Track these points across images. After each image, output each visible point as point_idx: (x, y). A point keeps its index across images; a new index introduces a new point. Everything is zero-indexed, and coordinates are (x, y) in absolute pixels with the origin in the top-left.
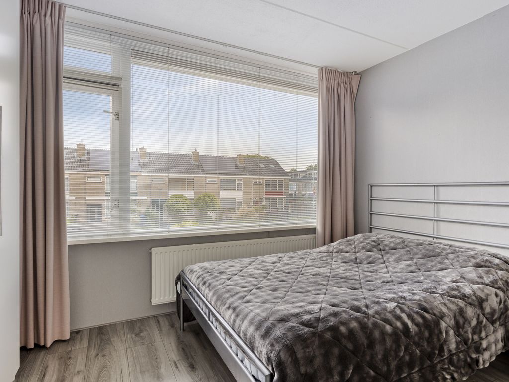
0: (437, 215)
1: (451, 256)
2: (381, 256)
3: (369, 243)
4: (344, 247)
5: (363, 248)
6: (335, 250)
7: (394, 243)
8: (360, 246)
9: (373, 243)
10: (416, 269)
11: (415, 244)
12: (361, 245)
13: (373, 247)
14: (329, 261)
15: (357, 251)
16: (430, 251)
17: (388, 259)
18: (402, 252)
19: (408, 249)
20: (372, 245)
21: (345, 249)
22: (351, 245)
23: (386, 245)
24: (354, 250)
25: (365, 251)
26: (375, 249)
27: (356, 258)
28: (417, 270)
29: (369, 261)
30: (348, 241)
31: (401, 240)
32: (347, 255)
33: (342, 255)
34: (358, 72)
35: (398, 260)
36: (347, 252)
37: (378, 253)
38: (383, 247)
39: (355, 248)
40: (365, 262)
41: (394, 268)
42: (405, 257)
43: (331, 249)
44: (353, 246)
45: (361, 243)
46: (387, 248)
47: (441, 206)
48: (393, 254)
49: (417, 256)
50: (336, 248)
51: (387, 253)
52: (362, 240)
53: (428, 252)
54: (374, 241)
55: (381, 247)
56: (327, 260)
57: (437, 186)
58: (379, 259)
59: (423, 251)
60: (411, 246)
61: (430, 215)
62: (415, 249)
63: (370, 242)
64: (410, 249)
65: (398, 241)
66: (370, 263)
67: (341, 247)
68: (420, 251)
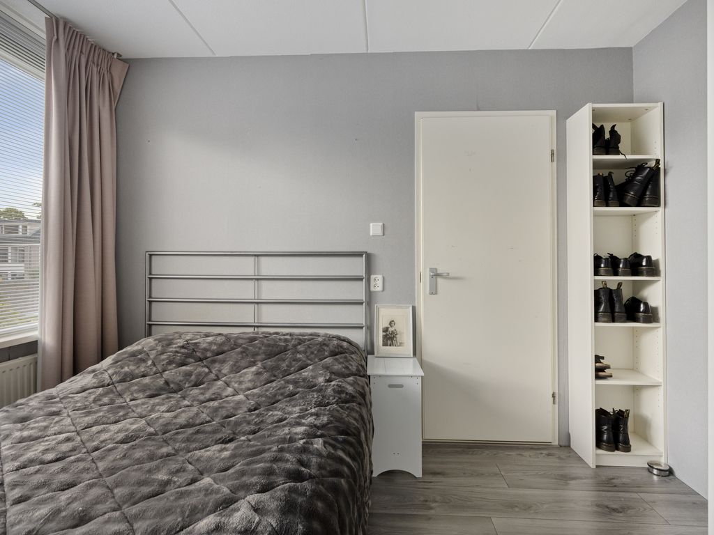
0: (258, 296)
1: (300, 348)
2: (207, 370)
3: (177, 352)
4: (132, 367)
5: (170, 363)
6: (115, 378)
7: (215, 344)
8: (163, 360)
9: (183, 350)
10: (271, 376)
11: (248, 341)
12: (164, 357)
13: (186, 357)
14: (119, 401)
15: (160, 369)
16: (273, 347)
17: (220, 371)
18: (234, 355)
19: (239, 349)
20: (183, 354)
21: (137, 371)
22: (144, 361)
23: (206, 350)
24: (154, 369)
25: (175, 368)
26: (191, 360)
27: (167, 383)
28: (273, 378)
29: (193, 383)
30: (133, 354)
31: (223, 338)
32: (147, 380)
33: (136, 384)
34: (123, 57)
35: (236, 369)
36: (144, 376)
37: (199, 365)
38: (202, 353)
39: (154, 364)
40: (187, 385)
41: (240, 383)
42: (243, 363)
43: (106, 376)
44: (150, 362)
45: (162, 353)
46: (209, 354)
47: (263, 283)
48: (223, 362)
49: (259, 357)
50: (115, 373)
51: (214, 362)
52: (159, 348)
53: (270, 348)
54: (183, 347)
55: (198, 354)
56: (112, 402)
57: (258, 256)
58: (207, 374)
59: (263, 348)
60: (242, 344)
61: (250, 295)
62: (250, 348)
63: (178, 349)
64: (244, 348)
65: (220, 339)
66: (196, 385)
67: (126, 369)
68: (260, 348)
